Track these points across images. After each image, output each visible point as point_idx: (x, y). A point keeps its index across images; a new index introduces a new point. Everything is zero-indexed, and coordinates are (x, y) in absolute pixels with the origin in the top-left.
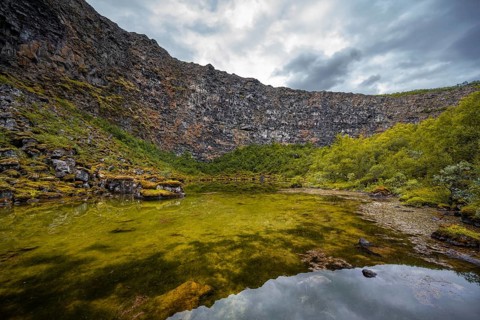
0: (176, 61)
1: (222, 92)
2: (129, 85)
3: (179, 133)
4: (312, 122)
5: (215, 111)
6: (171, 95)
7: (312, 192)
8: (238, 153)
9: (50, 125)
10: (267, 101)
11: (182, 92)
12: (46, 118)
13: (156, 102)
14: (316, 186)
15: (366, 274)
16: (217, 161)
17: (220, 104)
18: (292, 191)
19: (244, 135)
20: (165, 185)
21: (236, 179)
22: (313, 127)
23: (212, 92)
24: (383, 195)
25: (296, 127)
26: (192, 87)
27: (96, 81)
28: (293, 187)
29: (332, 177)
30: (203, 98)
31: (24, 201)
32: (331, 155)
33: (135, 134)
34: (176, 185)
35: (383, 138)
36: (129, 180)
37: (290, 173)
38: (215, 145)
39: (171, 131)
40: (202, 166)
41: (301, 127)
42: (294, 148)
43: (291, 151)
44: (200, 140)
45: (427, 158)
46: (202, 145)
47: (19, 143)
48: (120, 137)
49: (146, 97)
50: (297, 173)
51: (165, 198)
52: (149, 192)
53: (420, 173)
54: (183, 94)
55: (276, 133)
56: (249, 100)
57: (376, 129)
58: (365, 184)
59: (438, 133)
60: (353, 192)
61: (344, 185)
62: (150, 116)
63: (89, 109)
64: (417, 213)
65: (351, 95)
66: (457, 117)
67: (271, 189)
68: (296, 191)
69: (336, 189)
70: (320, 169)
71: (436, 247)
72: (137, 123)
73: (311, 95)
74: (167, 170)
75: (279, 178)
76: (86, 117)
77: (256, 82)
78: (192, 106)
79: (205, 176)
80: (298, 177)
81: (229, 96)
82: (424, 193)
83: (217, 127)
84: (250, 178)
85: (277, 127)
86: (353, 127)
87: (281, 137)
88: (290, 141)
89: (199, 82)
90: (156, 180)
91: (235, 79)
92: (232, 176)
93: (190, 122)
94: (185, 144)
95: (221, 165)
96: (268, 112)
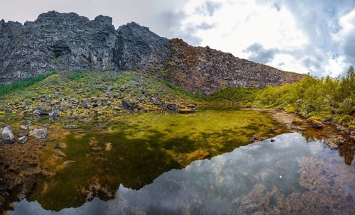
0: (191, 47)
1: (213, 61)
2: (172, 63)
3: (194, 83)
4: (256, 78)
5: (211, 70)
6: (190, 64)
7: (255, 109)
8: (222, 91)
9: (150, 86)
10: (236, 65)
11: (195, 62)
12: (149, 83)
13: (183, 69)
14: (257, 107)
15: (272, 141)
16: (212, 95)
17: (213, 67)
18: (246, 109)
19: (225, 82)
20: (188, 107)
21: (221, 104)
22: (257, 80)
23: (209, 61)
24: (280, 110)
25: (250, 79)
26: (199, 59)
27: (161, 65)
28: (247, 107)
29: (264, 103)
30: (205, 64)
31: (146, 111)
32: (264, 93)
33: (176, 85)
34: (193, 107)
35: (282, 88)
36: (175, 105)
37: (246, 101)
38: (211, 88)
39: (190, 82)
40: (204, 98)
41: (252, 80)
42: (248, 89)
43: (247, 91)
44: (203, 85)
45: (293, 97)
46: (205, 88)
47: (143, 93)
48: (170, 87)
49: (179, 68)
50: (249, 101)
51: (189, 112)
52: (182, 110)
53: (291, 102)
54: (195, 63)
55: (240, 82)
56: (228, 64)
57: (280, 84)
58: (275, 106)
59: (296, 88)
60: (271, 109)
61: (268, 106)
62: (181, 76)
63: (160, 77)
64: (289, 115)
65: (272, 68)
66: (301, 84)
67: (238, 109)
68: (248, 109)
69: (265, 108)
70: (259, 99)
71: (293, 127)
72: (176, 80)
73: (256, 65)
74: (190, 100)
75: (241, 103)
76: (159, 81)
77: (231, 55)
78: (199, 69)
79: (206, 102)
80: (250, 103)
81: (218, 62)
82: (292, 109)
83: (212, 79)
84: (227, 103)
85: (241, 78)
86: (272, 82)
87: (243, 84)
88: (246, 86)
89: (202, 56)
90: (185, 104)
91: (220, 53)
92: (219, 102)
93: (199, 77)
94: (197, 88)
95: (214, 97)
96: (237, 71)
